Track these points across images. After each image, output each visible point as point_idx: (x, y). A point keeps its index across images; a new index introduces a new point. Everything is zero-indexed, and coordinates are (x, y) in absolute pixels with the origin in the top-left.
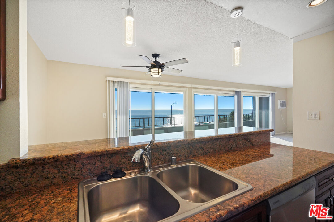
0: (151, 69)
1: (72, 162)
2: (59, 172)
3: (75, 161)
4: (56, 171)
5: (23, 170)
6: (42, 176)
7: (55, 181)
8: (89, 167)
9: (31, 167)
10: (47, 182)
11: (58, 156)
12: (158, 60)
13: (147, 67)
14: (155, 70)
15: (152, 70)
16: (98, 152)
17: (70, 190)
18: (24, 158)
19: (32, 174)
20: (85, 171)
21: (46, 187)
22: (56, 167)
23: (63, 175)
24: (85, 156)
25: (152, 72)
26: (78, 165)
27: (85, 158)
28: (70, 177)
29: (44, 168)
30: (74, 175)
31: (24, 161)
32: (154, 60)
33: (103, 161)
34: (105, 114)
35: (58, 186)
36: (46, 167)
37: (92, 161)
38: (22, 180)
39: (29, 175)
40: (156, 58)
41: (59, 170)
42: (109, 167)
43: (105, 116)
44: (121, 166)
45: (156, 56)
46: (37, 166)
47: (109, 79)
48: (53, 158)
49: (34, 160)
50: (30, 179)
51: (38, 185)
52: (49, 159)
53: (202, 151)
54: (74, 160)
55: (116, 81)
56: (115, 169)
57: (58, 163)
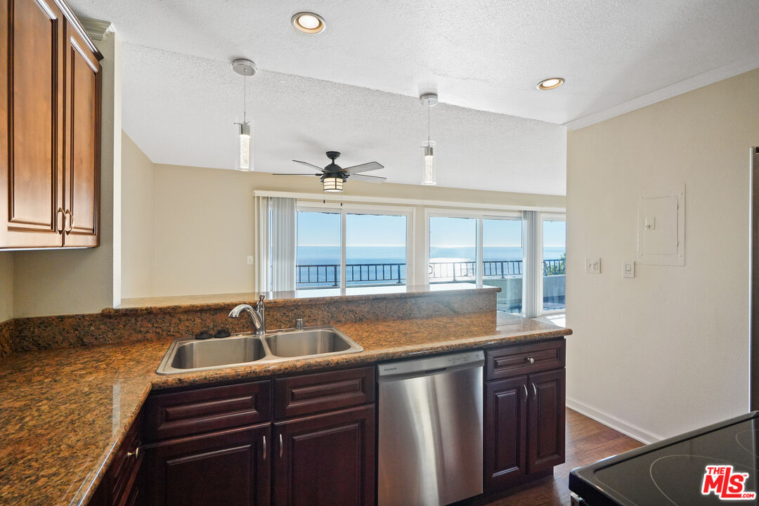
0: (323, 178)
1: (167, 317)
2: (153, 326)
3: (171, 316)
4: (150, 325)
5: (116, 321)
6: (135, 330)
7: (149, 336)
8: (187, 324)
9: (124, 319)
10: (140, 336)
11: (151, 308)
12: (336, 162)
13: (317, 175)
14: (330, 182)
15: (326, 180)
16: (197, 307)
17: (163, 345)
18: (118, 308)
19: (124, 326)
20: (182, 328)
21: (138, 341)
22: (150, 321)
23: (157, 330)
24: (181, 310)
25: (325, 184)
26: (175, 320)
27: (181, 313)
28: (165, 333)
29: (137, 321)
30: (169, 331)
31: (117, 311)
32: (330, 161)
33: (204, 318)
34: (251, 257)
35: (151, 341)
36: (139, 319)
37: (190, 318)
38: (115, 331)
39: (122, 326)
40: (333, 159)
41: (153, 324)
42: (211, 326)
43: (252, 260)
44: (227, 326)
45: (333, 155)
46: (130, 318)
47: (258, 193)
48: (147, 309)
49: (127, 310)
50: (122, 331)
51: (131, 339)
52: (141, 310)
53: (353, 316)
54: (170, 314)
55: (271, 198)
56: (220, 329)
57: (152, 316)
